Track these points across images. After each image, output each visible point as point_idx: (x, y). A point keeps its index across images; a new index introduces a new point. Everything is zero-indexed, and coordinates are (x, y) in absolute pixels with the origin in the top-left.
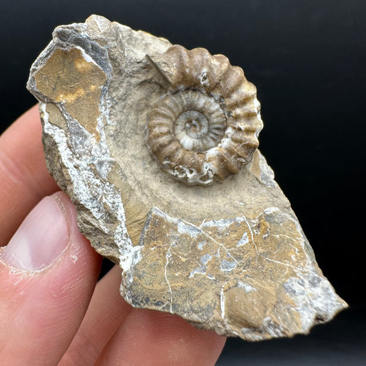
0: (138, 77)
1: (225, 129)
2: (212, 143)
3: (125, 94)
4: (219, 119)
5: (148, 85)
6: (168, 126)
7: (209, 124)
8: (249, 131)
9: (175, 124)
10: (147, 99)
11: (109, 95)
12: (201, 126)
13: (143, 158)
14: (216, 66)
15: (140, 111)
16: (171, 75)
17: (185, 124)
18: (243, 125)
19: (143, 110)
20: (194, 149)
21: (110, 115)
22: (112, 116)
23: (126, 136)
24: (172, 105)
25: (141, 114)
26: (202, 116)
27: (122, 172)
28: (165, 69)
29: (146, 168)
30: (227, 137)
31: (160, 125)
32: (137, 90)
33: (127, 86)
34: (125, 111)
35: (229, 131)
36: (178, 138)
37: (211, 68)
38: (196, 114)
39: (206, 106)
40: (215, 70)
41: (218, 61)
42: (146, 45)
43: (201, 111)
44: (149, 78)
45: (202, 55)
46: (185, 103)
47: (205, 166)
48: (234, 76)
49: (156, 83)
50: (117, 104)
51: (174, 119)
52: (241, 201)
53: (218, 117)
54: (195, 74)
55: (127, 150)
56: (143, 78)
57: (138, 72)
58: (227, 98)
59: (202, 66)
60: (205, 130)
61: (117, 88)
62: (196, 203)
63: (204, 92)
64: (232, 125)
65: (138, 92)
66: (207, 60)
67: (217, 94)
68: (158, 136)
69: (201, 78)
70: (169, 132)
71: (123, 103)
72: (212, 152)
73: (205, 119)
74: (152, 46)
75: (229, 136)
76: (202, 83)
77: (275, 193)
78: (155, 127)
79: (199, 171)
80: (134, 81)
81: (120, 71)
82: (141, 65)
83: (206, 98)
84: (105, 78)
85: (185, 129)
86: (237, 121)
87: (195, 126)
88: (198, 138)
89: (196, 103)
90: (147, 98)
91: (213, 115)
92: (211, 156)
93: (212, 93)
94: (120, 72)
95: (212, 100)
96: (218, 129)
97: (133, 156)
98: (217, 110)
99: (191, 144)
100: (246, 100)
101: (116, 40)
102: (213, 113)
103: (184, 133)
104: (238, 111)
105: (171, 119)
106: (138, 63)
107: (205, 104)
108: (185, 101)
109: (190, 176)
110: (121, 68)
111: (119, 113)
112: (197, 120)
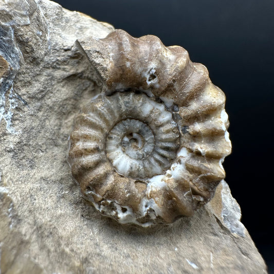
0: (64, 70)
1: (177, 150)
2: (158, 169)
3: (42, 91)
4: (170, 136)
5: (78, 80)
6: (96, 140)
7: (156, 141)
8: (211, 157)
9: (107, 137)
10: (76, 100)
11: (14, 91)
12: (144, 141)
13: (61, 181)
14: (170, 61)
15: (64, 114)
16: (105, 70)
17: (122, 138)
18: (203, 147)
19: (69, 113)
20: (131, 175)
21: (13, 120)
22: (17, 122)
23: (38, 148)
24: (104, 111)
25: (66, 118)
26: (147, 128)
27: (13, 210)
28: (97, 61)
29: (63, 197)
30: (180, 162)
31: (86, 138)
32: (63, 87)
33: (47, 80)
34: (40, 114)
35: (183, 154)
36: (111, 157)
37: (162, 64)
38: (138, 125)
39: (153, 115)
40: (169, 66)
41: (174, 54)
42: (81, 29)
43: (146, 122)
44: (79, 71)
45: (151, 44)
46: (124, 108)
47: (144, 204)
48: (194, 76)
49: (89, 79)
50: (26, 104)
51: (106, 131)
52: (194, 261)
53: (168, 132)
54: (139, 69)
55: (34, 171)
56: (72, 71)
57: (64, 62)
58: (183, 106)
59: (150, 60)
60: (149, 148)
61: (29, 82)
62: (128, 256)
63: (152, 95)
64: (187, 145)
65: (64, 89)
66: (158, 52)
67: (169, 100)
68: (81, 154)
69: (148, 77)
70: (97, 150)
71: (39, 104)
72: (157, 183)
73: (150, 133)
74: (89, 31)
75: (183, 161)
76: (149, 83)
77: (243, 247)
78: (78, 140)
79: (135, 210)
80: (58, 74)
81: (34, 59)
82: (70, 53)
83: (153, 104)
84: (6, 67)
85: (122, 144)
86: (195, 141)
87: (136, 140)
88: (138, 159)
89: (138, 109)
90: (77, 97)
91: (163, 129)
92: (154, 189)
93: (163, 98)
94: (35, 61)
95: (161, 108)
96: (167, 149)
97: (44, 179)
98: (168, 122)
99: (128, 168)
100: (210, 113)
101: (31, 15)
102: (162, 125)
103: (119, 150)
104: (198, 127)
105: (102, 130)
106: (66, 50)
107: (152, 112)
108: (123, 106)
109: (121, 215)
110: (36, 55)
111: (28, 117)
112: (140, 133)
